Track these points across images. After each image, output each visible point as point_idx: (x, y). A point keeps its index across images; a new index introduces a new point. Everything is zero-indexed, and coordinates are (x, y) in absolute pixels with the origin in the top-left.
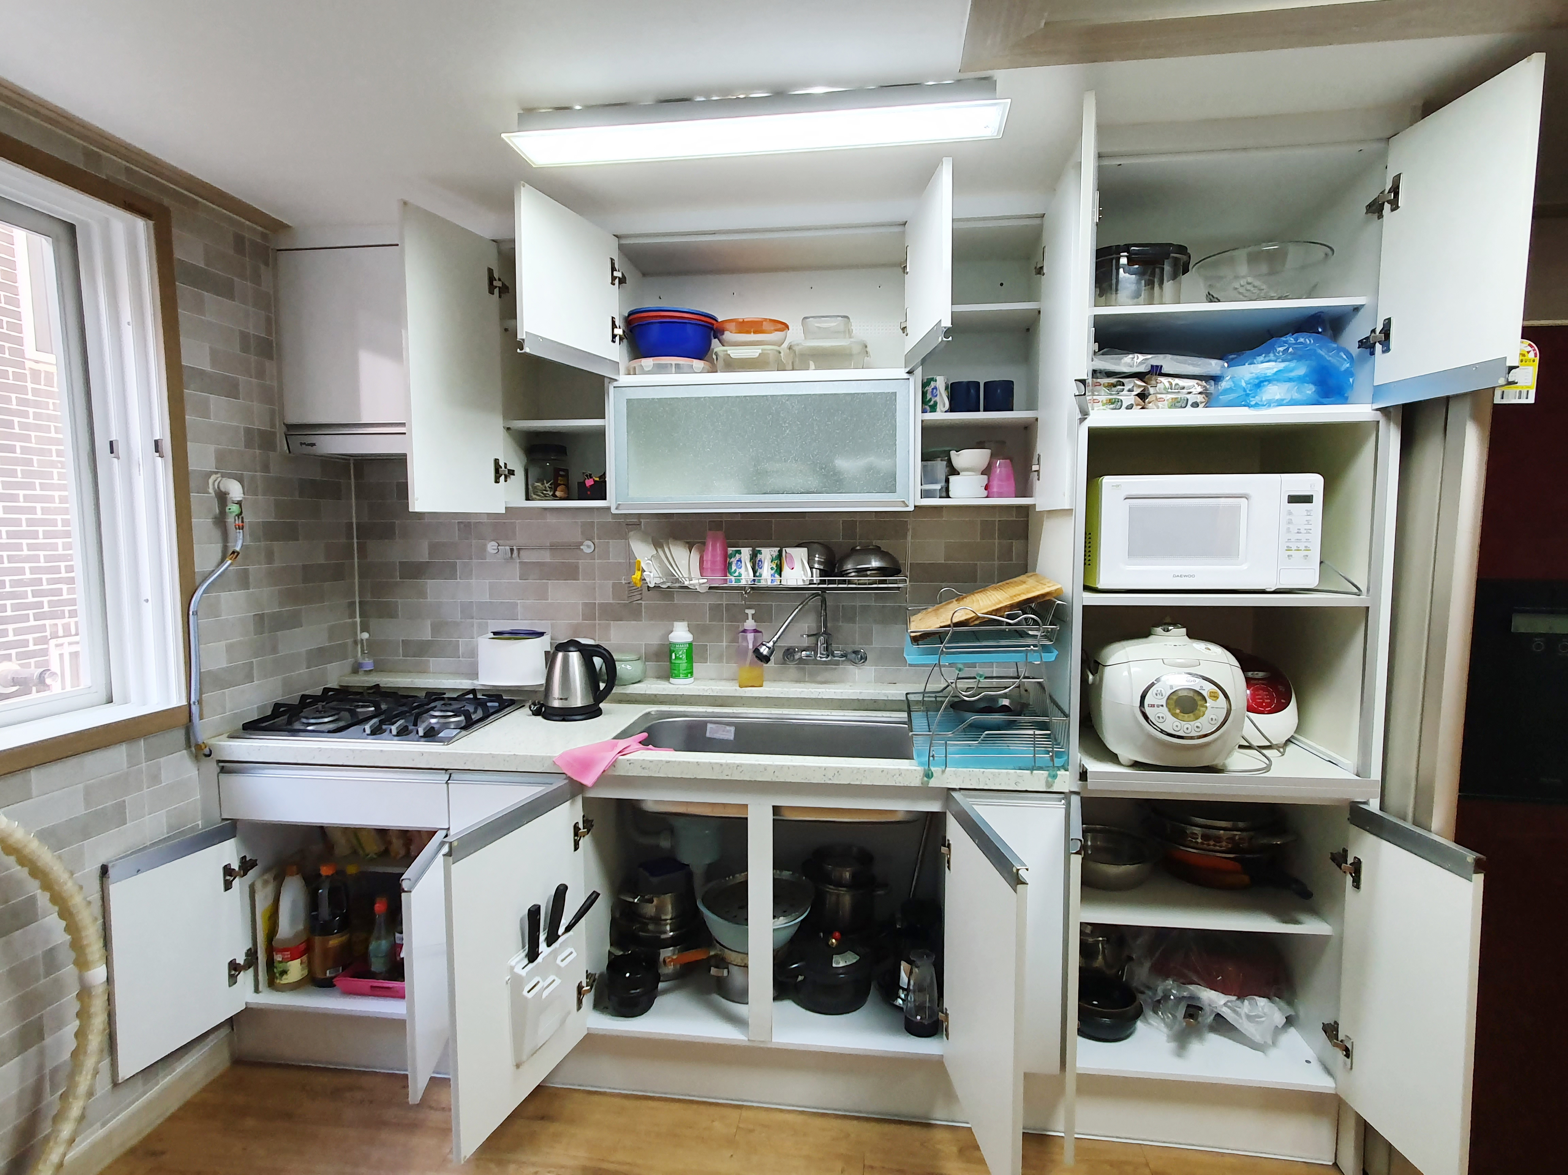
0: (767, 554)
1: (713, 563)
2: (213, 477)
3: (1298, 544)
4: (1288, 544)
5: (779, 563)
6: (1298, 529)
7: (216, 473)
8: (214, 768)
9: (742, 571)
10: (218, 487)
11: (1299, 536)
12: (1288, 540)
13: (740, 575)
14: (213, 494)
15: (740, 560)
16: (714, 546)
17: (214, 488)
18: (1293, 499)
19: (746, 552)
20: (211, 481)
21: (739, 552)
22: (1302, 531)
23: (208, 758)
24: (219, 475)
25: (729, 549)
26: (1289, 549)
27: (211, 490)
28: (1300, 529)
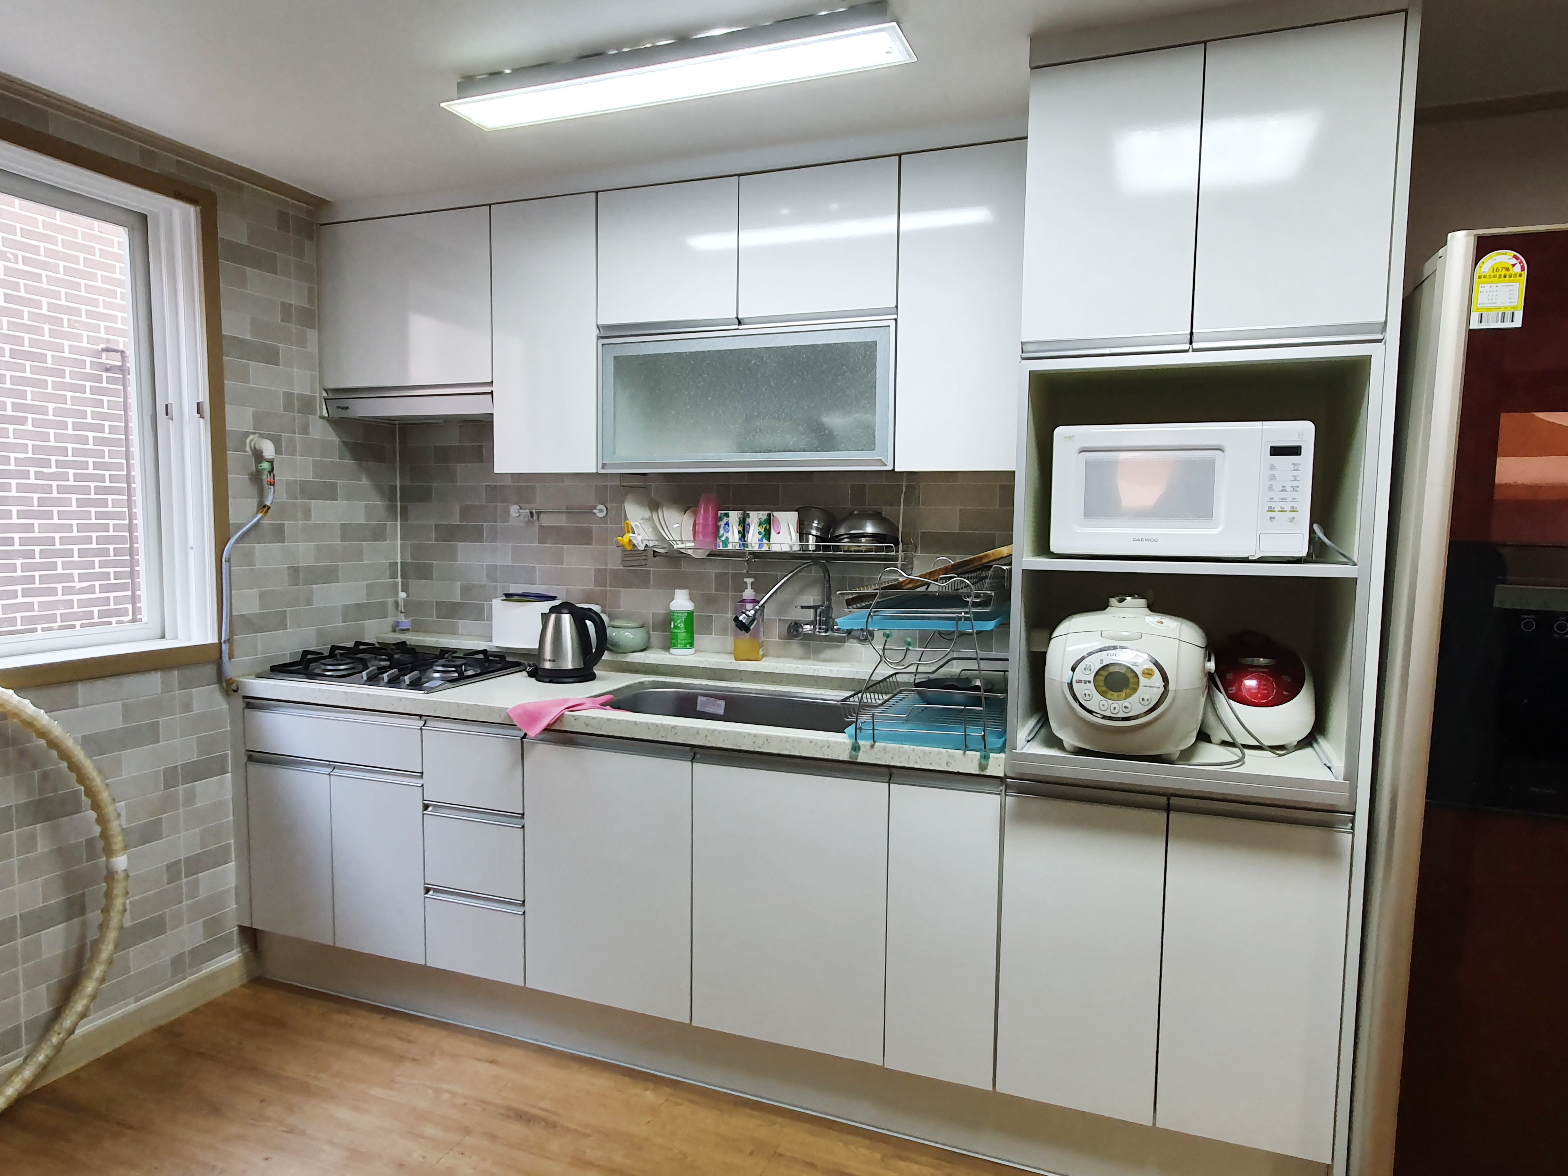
0: (755, 517)
1: (705, 526)
2: (251, 437)
3: (1283, 504)
4: (1271, 504)
5: (768, 528)
6: (1283, 487)
7: (254, 433)
8: (240, 703)
9: (730, 535)
10: (254, 447)
11: (1283, 494)
12: (1271, 499)
13: (727, 538)
14: (250, 453)
15: (727, 524)
16: (706, 511)
17: (251, 447)
18: (1276, 451)
19: (734, 516)
20: (248, 441)
21: (727, 515)
22: (1288, 488)
23: (235, 693)
24: (257, 435)
25: (720, 512)
26: (1271, 509)
27: (248, 449)
28: (1285, 487)
